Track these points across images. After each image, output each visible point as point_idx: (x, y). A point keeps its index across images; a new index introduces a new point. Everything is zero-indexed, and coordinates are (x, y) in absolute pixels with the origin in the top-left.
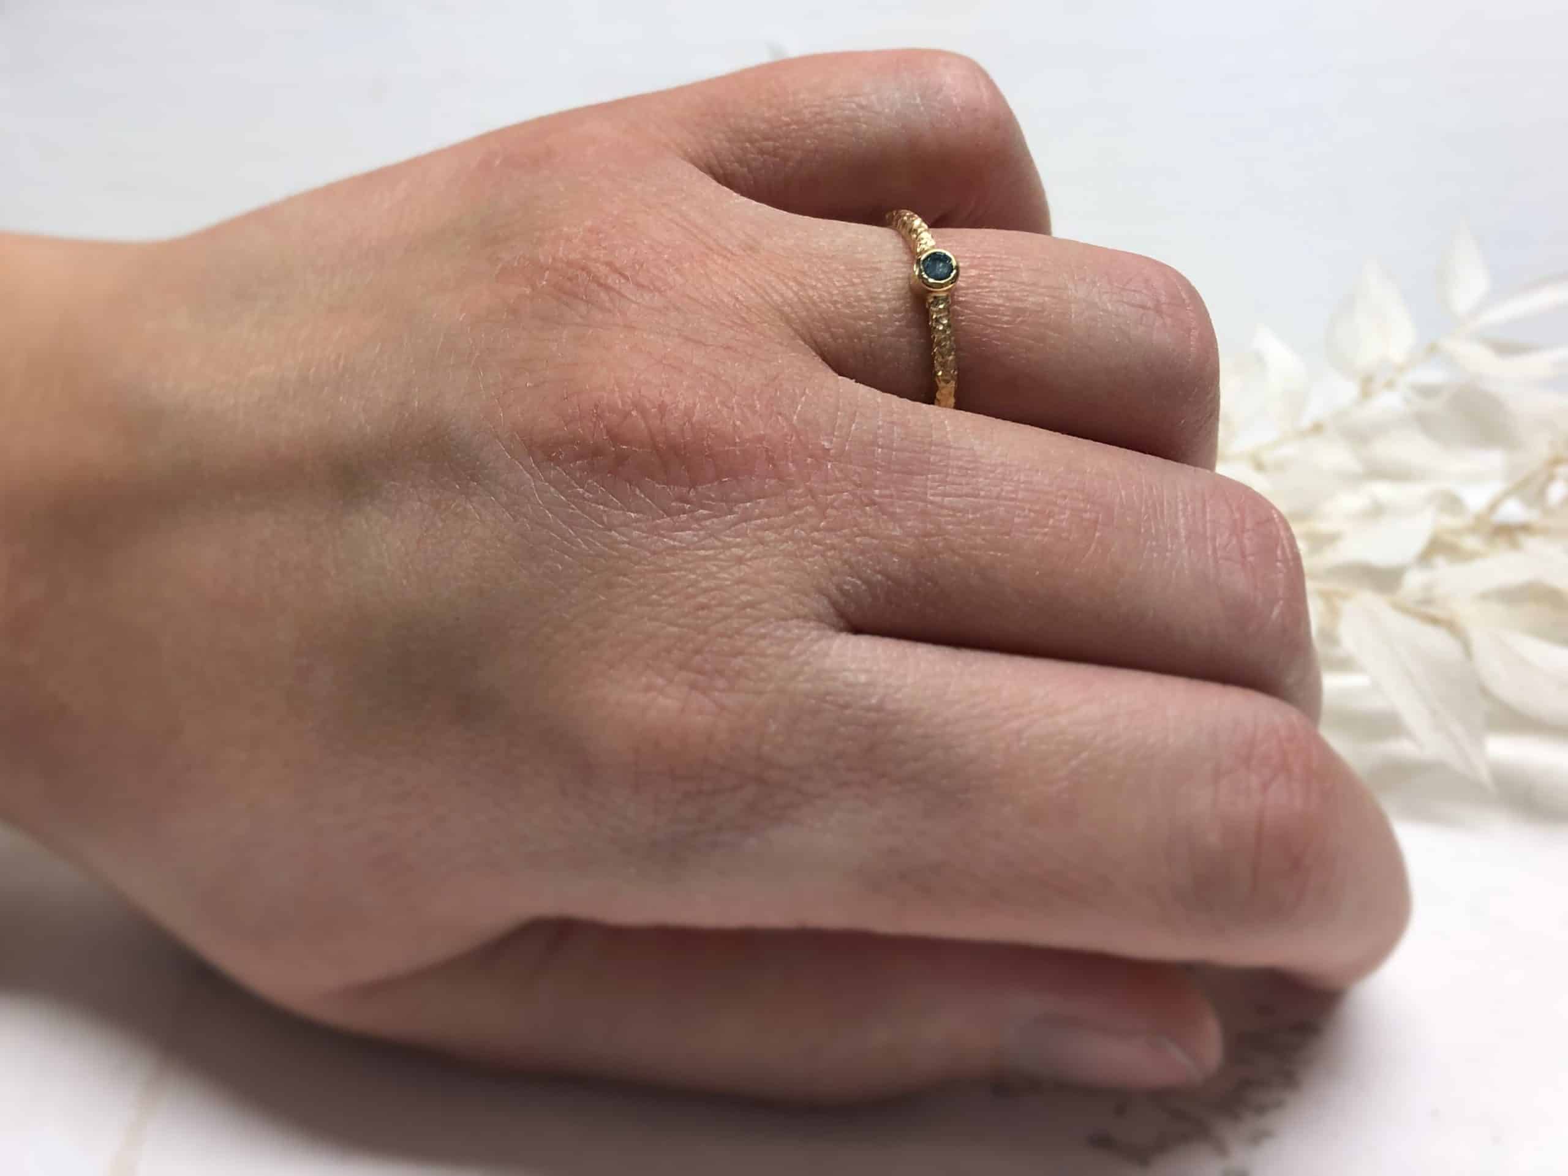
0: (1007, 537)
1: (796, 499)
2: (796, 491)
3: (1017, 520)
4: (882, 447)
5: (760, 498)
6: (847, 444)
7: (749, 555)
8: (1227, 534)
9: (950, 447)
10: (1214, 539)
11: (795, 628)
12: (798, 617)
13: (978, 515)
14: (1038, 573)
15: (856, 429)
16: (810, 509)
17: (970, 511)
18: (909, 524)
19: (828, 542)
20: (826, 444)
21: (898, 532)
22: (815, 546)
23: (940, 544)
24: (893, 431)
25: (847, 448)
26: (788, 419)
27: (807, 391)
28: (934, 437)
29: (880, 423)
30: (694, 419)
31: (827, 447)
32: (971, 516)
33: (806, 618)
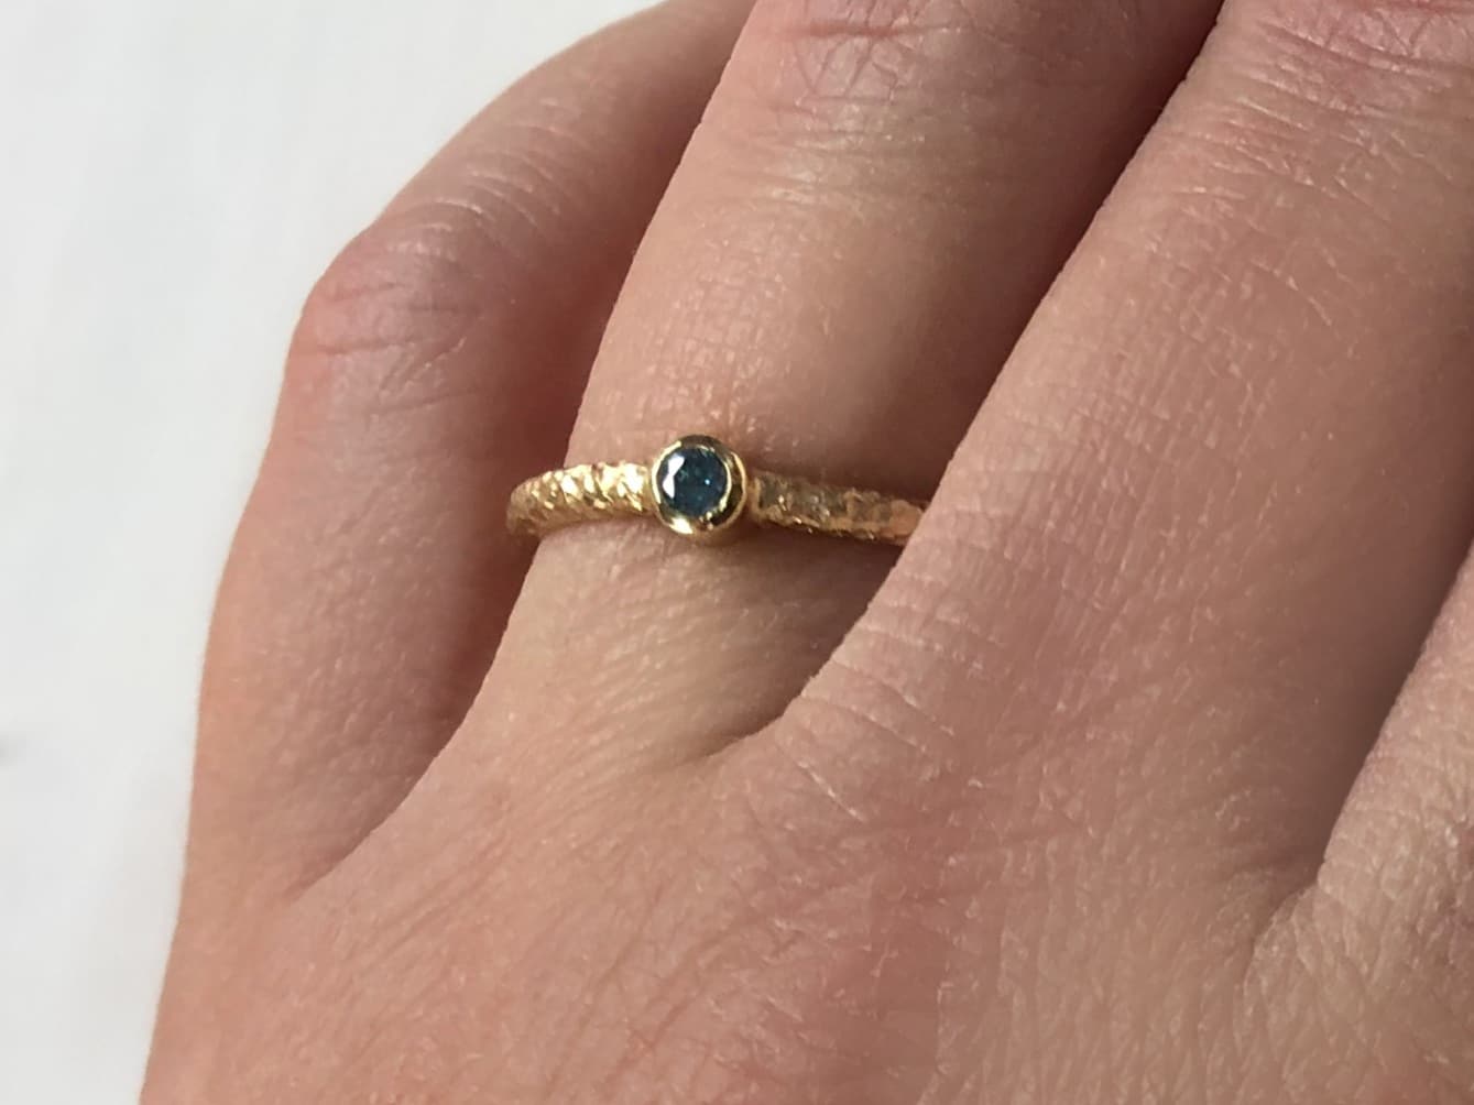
0: (1239, 475)
1: (1024, 870)
2: (1008, 865)
3: (1211, 442)
4: (971, 658)
5: (999, 939)
6: (943, 728)
7: (1099, 992)
8: (1367, 20)
9: (1017, 518)
10: (1368, 50)
11: (1270, 952)
12: (1252, 942)
13: (1177, 518)
14: (1330, 436)
15: (918, 698)
16: (1052, 845)
17: (1163, 533)
18: (1147, 664)
19: (1129, 830)
20: (929, 773)
21: (1155, 691)
22: (1129, 859)
23: (1209, 613)
24: (946, 624)
25: (951, 732)
26: (854, 827)
27: (804, 765)
28: (986, 545)
29: (920, 642)
30: (797, 1017)
31: (938, 772)
32: (1173, 534)
33: (1261, 925)
